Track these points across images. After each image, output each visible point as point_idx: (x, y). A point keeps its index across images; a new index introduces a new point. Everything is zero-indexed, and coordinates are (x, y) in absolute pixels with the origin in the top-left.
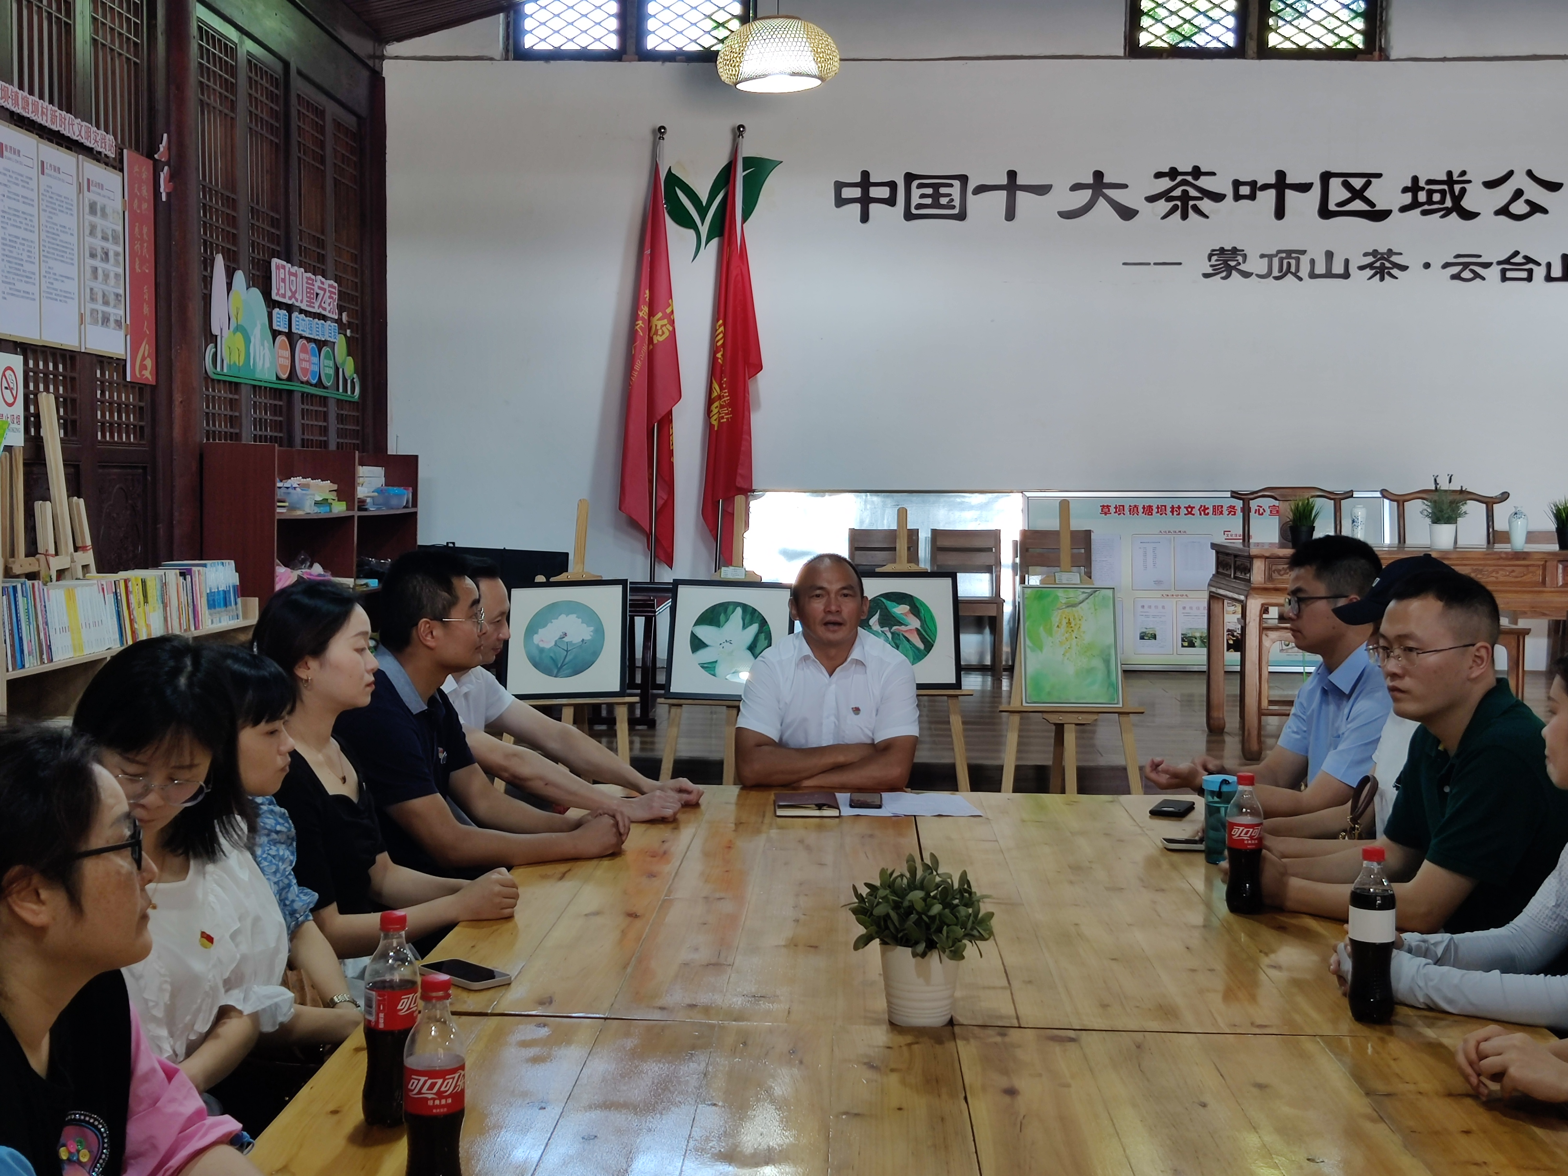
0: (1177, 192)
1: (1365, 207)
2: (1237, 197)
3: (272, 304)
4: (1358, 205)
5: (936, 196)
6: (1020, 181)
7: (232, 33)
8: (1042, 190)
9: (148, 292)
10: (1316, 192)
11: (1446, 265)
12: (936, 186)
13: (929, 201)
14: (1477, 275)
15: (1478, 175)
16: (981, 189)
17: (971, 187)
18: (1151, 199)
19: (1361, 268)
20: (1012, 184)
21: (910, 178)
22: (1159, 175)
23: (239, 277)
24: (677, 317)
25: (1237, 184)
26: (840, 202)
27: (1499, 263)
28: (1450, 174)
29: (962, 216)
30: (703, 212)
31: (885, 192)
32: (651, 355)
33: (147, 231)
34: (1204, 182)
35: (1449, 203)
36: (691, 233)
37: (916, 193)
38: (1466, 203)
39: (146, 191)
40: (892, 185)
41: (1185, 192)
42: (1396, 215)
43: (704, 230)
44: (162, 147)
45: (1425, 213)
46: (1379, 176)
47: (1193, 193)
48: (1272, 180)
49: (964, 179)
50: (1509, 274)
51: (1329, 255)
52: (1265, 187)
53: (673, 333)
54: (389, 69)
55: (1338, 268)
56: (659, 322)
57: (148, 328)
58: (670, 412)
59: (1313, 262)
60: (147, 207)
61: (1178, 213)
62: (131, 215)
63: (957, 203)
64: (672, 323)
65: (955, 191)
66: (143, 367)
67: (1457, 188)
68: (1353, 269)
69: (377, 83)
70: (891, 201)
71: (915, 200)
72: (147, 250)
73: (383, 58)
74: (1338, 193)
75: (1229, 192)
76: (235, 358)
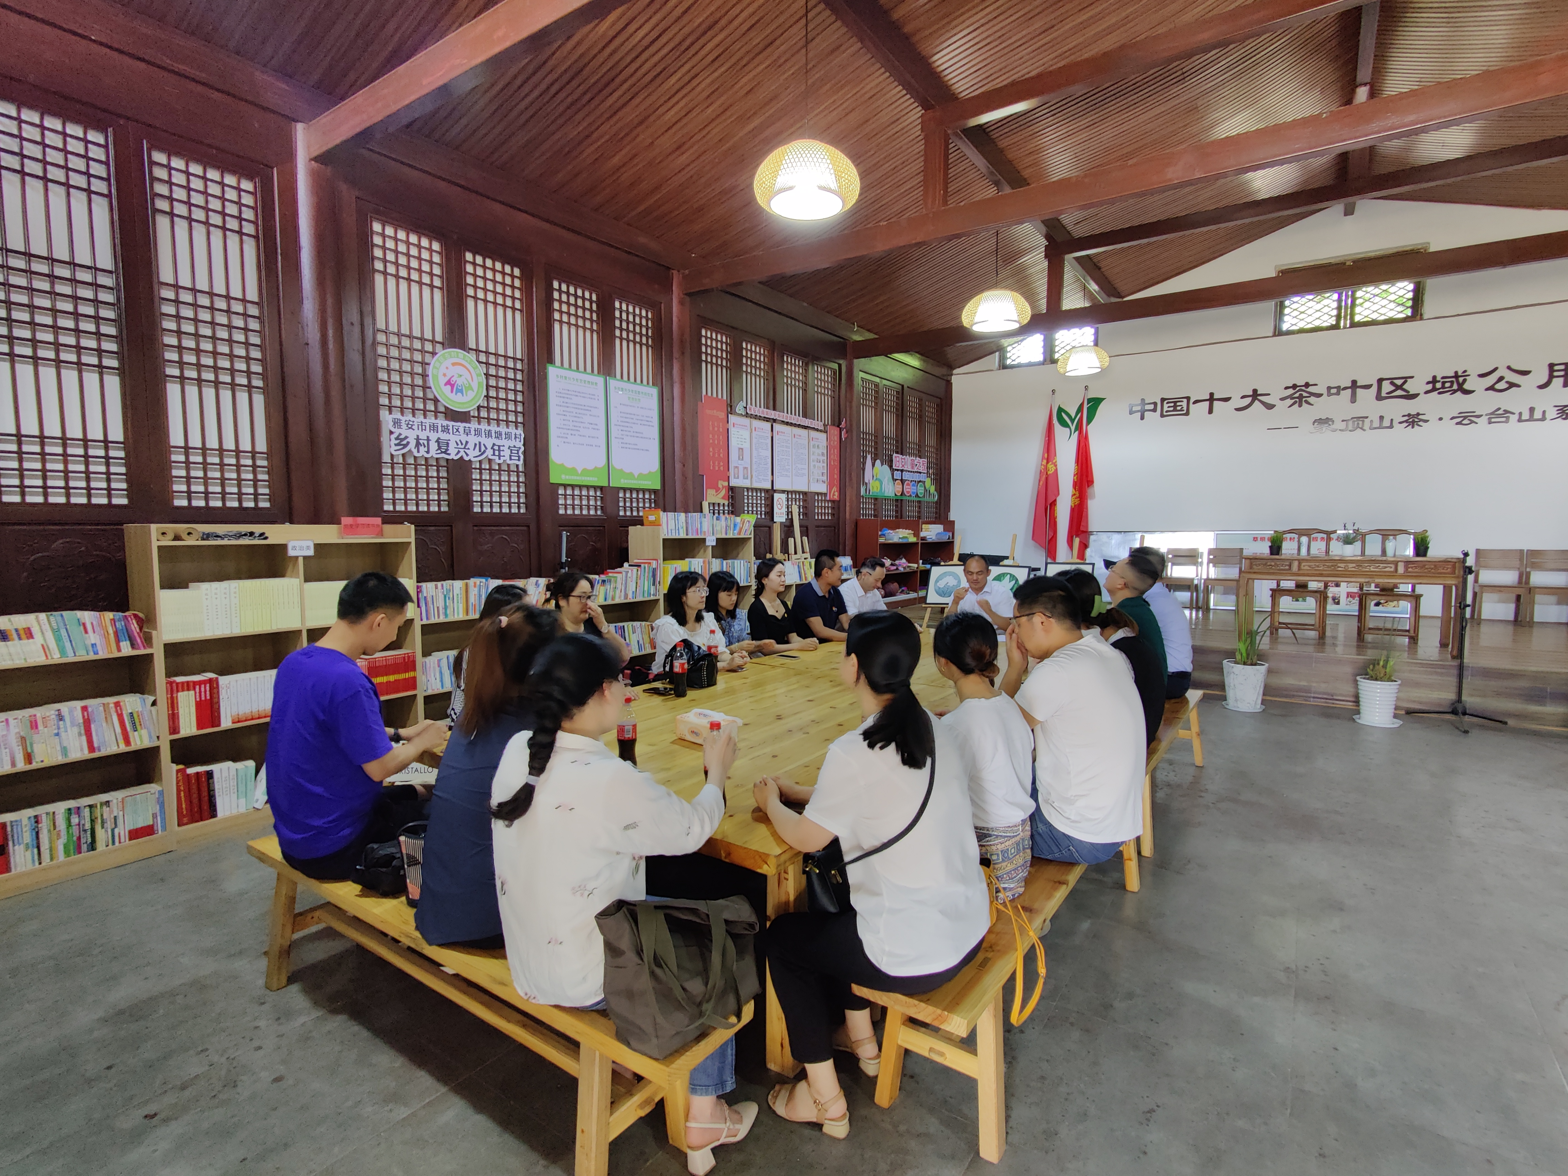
0: (1297, 395)
1: (1404, 393)
2: (1329, 394)
3: (893, 470)
4: (1399, 392)
5: (1175, 406)
6: (1215, 397)
7: (877, 380)
8: (1227, 400)
9: (836, 471)
10: (1375, 388)
11: (1452, 418)
12: (1175, 403)
13: (1172, 409)
14: (1472, 422)
15: (1473, 372)
16: (1196, 402)
17: (1192, 401)
18: (1282, 399)
19: (1400, 423)
20: (1211, 399)
21: (1163, 400)
22: (1286, 388)
23: (878, 462)
24: (1058, 464)
25: (1329, 388)
26: (1131, 413)
27: (1486, 415)
28: (1456, 373)
29: (1187, 414)
30: (1072, 421)
31: (1151, 407)
32: (1047, 479)
33: (837, 451)
34: (1310, 389)
35: (1455, 387)
36: (1068, 429)
37: (1166, 406)
38: (1466, 386)
39: (837, 438)
40: (1155, 404)
41: (1301, 395)
42: (1422, 396)
43: (1073, 428)
44: (843, 423)
45: (1439, 393)
46: (1412, 377)
47: (1305, 394)
48: (1350, 385)
49: (1188, 398)
50: (1493, 420)
51: (1381, 418)
52: (1345, 388)
53: (1056, 470)
54: (954, 379)
55: (1386, 423)
56: (1050, 466)
57: (836, 482)
58: (1055, 500)
59: (1372, 421)
60: (836, 443)
61: (1297, 405)
62: (829, 448)
63: (1185, 408)
64: (1056, 466)
65: (1184, 404)
66: (834, 495)
67: (1461, 379)
68: (1395, 423)
69: (949, 384)
70: (1154, 410)
71: (1165, 409)
72: (836, 457)
73: (952, 375)
74: (1387, 387)
75: (1325, 392)
76: (875, 490)
